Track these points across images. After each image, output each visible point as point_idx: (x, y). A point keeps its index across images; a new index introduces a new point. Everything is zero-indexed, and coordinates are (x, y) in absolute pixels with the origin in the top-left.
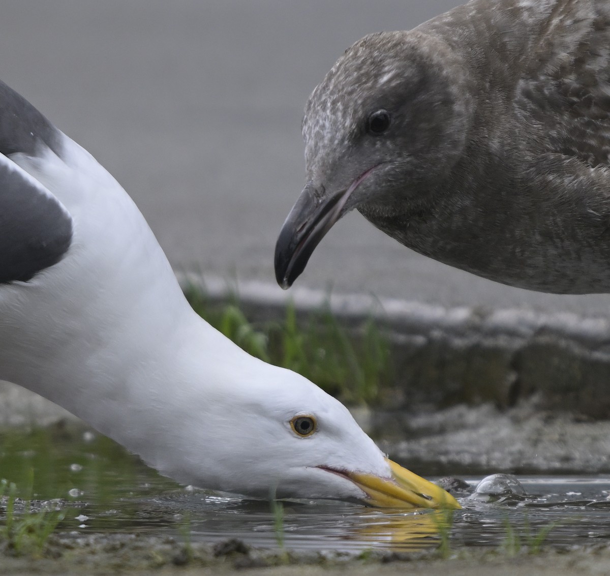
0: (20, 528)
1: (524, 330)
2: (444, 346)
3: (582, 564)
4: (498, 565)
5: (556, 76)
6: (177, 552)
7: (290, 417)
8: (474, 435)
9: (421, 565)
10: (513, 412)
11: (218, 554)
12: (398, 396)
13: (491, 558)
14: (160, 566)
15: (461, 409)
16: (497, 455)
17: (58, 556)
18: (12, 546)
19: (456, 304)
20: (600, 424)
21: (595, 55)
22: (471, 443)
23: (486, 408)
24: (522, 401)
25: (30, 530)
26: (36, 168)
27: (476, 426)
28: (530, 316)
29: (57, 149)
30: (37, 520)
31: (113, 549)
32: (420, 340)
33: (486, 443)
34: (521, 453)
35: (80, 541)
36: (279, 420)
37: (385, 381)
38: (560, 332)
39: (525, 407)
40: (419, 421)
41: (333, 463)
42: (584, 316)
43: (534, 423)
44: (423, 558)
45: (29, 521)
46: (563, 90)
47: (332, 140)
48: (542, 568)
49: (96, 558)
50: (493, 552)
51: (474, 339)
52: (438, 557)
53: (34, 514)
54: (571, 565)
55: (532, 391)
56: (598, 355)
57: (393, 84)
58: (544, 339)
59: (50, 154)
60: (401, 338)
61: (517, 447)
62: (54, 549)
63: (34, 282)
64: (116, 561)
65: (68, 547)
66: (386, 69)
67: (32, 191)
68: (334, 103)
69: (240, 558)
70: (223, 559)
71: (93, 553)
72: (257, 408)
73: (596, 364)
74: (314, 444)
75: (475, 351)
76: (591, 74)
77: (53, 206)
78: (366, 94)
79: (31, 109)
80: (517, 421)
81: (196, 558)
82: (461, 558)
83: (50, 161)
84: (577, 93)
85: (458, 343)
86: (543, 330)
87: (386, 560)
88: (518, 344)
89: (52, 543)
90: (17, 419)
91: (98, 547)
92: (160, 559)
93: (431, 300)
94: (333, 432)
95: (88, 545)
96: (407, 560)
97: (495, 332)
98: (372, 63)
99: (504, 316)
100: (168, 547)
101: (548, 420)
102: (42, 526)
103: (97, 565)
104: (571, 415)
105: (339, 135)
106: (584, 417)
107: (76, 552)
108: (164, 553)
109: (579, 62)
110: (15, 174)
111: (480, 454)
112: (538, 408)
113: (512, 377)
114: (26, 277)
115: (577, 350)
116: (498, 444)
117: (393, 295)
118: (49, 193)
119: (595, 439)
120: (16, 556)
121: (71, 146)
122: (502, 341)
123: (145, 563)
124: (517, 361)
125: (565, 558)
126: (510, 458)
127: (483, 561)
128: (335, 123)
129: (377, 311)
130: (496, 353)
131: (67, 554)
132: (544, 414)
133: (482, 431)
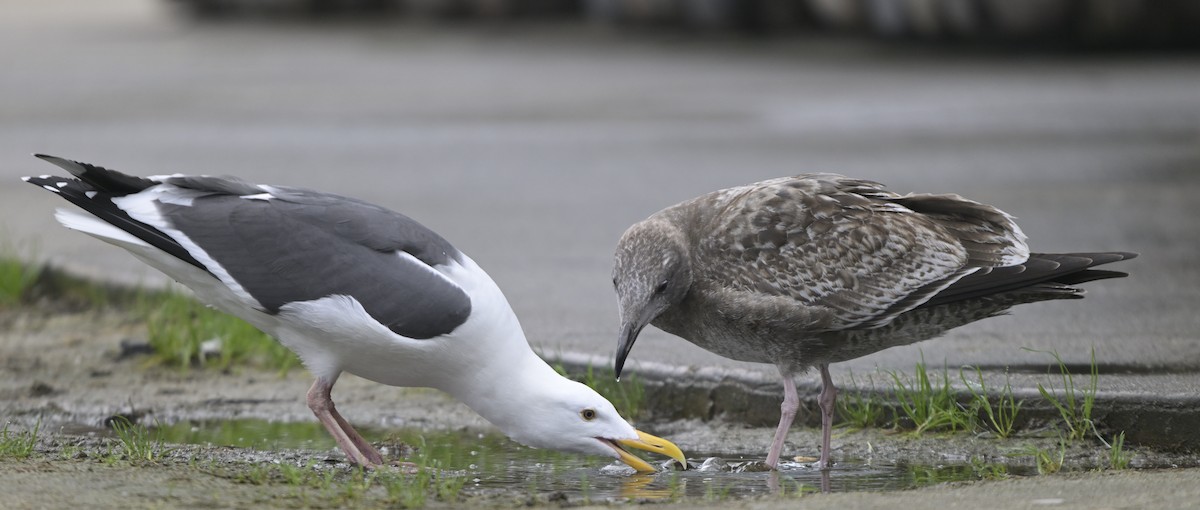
0: (443, 486)
1: (716, 378)
2: (674, 386)
3: (749, 505)
4: (703, 506)
5: (717, 237)
6: (529, 499)
7: (581, 410)
8: (690, 435)
9: (661, 506)
10: (711, 423)
11: (551, 500)
12: (649, 414)
13: (699, 502)
14: (519, 506)
15: (683, 421)
16: (702, 446)
17: (464, 501)
18: (439, 495)
19: (680, 364)
20: (758, 429)
21: (737, 227)
22: (688, 440)
23: (697, 420)
24: (715, 417)
25: (449, 487)
26: (449, 272)
27: (691, 430)
28: (720, 370)
29: (459, 261)
30: (453, 482)
31: (494, 497)
32: (661, 384)
33: (697, 440)
34: (715, 445)
35: (476, 493)
36: (576, 411)
37: (642, 406)
38: (736, 379)
39: (718, 419)
40: (660, 428)
41: (607, 435)
42: (750, 370)
43: (723, 429)
44: (662, 502)
45: (449, 482)
46: (718, 245)
47: (641, 297)
48: (726, 507)
49: (485, 502)
50: (700, 499)
51: (690, 383)
52: (671, 501)
53: (451, 478)
54: (743, 506)
55: (722, 411)
56: (757, 392)
57: (670, 266)
58: (727, 383)
59: (455, 263)
60: (650, 383)
61: (714, 442)
62: (462, 497)
63: (453, 334)
64: (496, 504)
65: (469, 496)
66: (665, 256)
67: (448, 284)
68: (641, 275)
69: (562, 502)
70: (554, 503)
71: (483, 499)
72: (563, 405)
73: (756, 396)
74: (594, 426)
75: (690, 389)
76: (733, 237)
77: (459, 292)
78: (659, 272)
79: (442, 239)
80: (713, 428)
81: (540, 503)
82: (683, 502)
83: (455, 267)
84: (724, 247)
85: (681, 385)
86: (727, 378)
87: (642, 503)
88: (714, 386)
89: (461, 494)
90: (442, 427)
91: (486, 496)
92: (519, 502)
93: (667, 362)
94: (605, 418)
95: (480, 495)
96: (654, 503)
97: (701, 379)
98: (656, 251)
99: (706, 371)
100: (523, 496)
101: (730, 427)
102: (455, 484)
103: (485, 506)
104: (742, 425)
105: (645, 295)
106: (749, 426)
107: (474, 499)
108: (521, 499)
109: (729, 230)
110: (438, 276)
111: (693, 446)
112: (724, 420)
113: (711, 404)
114: (449, 332)
115: (746, 389)
116: (703, 440)
117: (646, 359)
118: (457, 285)
119: (755, 437)
120: (441, 501)
121: (466, 258)
122: (705, 384)
123: (511, 505)
124: (713, 395)
125: (739, 503)
126: (709, 448)
127: (695, 504)
128: (643, 287)
129: (637, 368)
130: (702, 390)
131: (469, 500)
132: (727, 424)
133: (694, 433)
